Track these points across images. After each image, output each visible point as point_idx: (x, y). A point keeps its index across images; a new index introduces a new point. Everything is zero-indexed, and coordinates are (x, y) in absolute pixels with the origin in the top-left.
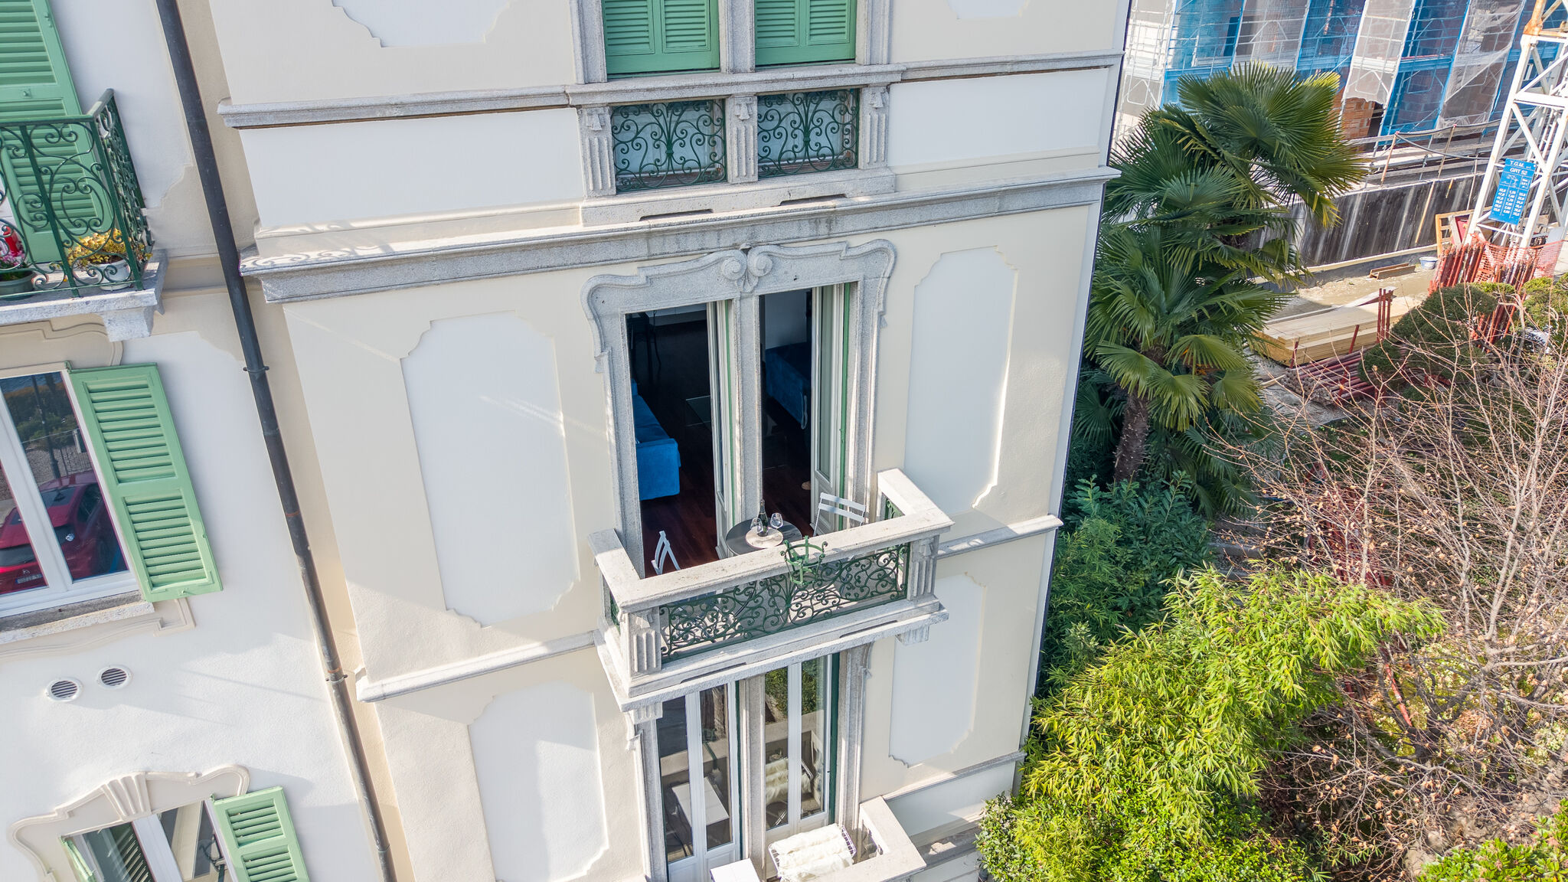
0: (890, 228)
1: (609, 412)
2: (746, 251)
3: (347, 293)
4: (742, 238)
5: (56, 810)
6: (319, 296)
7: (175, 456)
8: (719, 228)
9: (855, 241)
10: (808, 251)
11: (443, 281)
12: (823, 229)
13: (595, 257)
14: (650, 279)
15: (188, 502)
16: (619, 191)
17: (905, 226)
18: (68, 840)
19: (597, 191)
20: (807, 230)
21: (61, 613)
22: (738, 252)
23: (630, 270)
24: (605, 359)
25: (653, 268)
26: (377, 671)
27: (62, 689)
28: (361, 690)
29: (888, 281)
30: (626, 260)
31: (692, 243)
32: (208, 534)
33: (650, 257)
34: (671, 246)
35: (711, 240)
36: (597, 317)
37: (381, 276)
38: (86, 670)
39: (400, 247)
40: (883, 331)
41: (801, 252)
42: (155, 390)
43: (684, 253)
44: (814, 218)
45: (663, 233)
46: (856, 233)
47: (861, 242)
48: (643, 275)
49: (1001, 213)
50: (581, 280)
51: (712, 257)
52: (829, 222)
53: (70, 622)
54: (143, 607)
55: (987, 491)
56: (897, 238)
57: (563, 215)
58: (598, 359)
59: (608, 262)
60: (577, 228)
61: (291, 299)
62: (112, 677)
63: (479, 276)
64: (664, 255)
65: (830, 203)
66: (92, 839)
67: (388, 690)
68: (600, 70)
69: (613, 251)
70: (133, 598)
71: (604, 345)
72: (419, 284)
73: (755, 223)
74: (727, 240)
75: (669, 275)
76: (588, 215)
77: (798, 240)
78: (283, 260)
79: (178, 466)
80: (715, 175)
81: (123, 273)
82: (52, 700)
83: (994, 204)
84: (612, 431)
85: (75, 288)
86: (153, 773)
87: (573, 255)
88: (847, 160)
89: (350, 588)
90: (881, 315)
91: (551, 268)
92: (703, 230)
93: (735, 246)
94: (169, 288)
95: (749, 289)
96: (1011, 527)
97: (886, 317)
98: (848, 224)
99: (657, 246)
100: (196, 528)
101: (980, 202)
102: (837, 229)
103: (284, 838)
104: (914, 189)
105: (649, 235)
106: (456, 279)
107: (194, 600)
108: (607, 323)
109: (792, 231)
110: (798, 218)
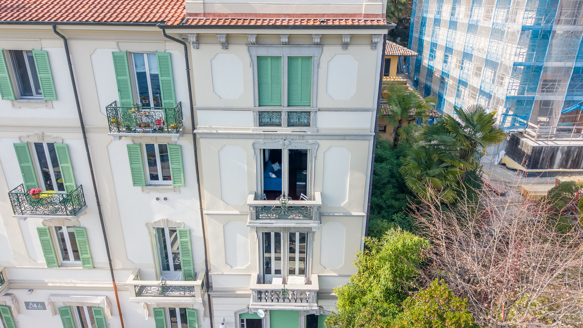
0: (317, 139)
1: (255, 167)
2: (285, 140)
3: (210, 138)
4: (284, 138)
5: (153, 221)
6: (206, 138)
7: (181, 161)
8: (279, 135)
9: (309, 141)
10: (298, 142)
11: (226, 138)
12: (301, 138)
13: (254, 137)
14: (265, 143)
15: (182, 169)
16: (260, 126)
17: (320, 139)
18: (154, 228)
19: (255, 126)
20: (298, 137)
21: (160, 185)
22: (283, 140)
23: (261, 141)
24: (255, 157)
25: (265, 141)
26: (208, 209)
27: (158, 199)
28: (205, 212)
29: (317, 151)
30: (260, 139)
31: (273, 137)
32: (184, 176)
33: (265, 139)
34: (269, 137)
35: (277, 137)
36: (254, 149)
37: (216, 136)
38: (162, 196)
39: (219, 131)
40: (316, 161)
41: (296, 142)
42: (180, 150)
43: (272, 139)
44: (300, 135)
45: (268, 135)
46: (309, 139)
47: (311, 141)
48: (263, 142)
49: (344, 139)
50: (251, 141)
51: (277, 140)
52: (303, 136)
53: (161, 187)
54: (172, 187)
55: (345, 203)
56: (319, 141)
57: (248, 129)
58: (254, 156)
59: (257, 139)
60: (251, 132)
61: (201, 138)
62: (165, 199)
63: (233, 138)
64: (267, 139)
65: (302, 133)
66: (158, 229)
67: (209, 213)
68: (257, 104)
69: (258, 137)
70: (171, 185)
71: (255, 154)
72: (222, 138)
73: (286, 135)
74: (281, 137)
75: (268, 142)
76: (253, 130)
77: (296, 139)
78: (200, 131)
79: (181, 163)
80: (279, 125)
81: (175, 131)
82: (156, 200)
83: (343, 137)
84: (255, 171)
85: (168, 132)
86: (169, 219)
87: (250, 137)
88: (308, 125)
89: (205, 191)
90: (315, 157)
91: (246, 138)
92: (276, 135)
93: (282, 139)
94: (183, 133)
95: (285, 147)
96: (352, 213)
97: (317, 158)
98: (307, 137)
99: (266, 137)
100: (182, 174)
101: (339, 137)
102: (305, 138)
103: (188, 239)
104: (322, 132)
105: (265, 135)
106: (229, 138)
107: (180, 188)
108: (256, 150)
109: (295, 137)
110: (296, 135)
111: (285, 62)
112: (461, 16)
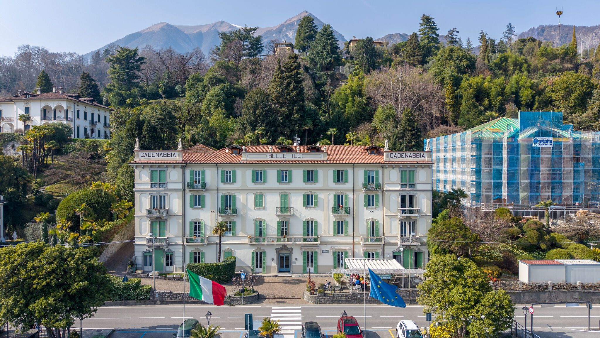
0: (416, 192)
6: (386, 192)
10: (411, 192)
19: (400, 188)
26: (385, 213)
29: (416, 195)
30: (401, 192)
32: (378, 204)
37: (389, 191)
38: (371, 211)
40: (416, 198)
42: (378, 196)
43: (404, 192)
49: (424, 192)
53: (371, 208)
55: (425, 210)
58: (399, 197)
68: (401, 183)
70: (374, 207)
73: (408, 191)
79: (378, 200)
80: (406, 188)
84: (399, 201)
87: (398, 191)
88: (414, 188)
89: (385, 208)
94: (380, 191)
95: (407, 194)
103: (379, 224)
106: (393, 192)
107: (377, 208)
111: (408, 173)
112: (449, 167)
